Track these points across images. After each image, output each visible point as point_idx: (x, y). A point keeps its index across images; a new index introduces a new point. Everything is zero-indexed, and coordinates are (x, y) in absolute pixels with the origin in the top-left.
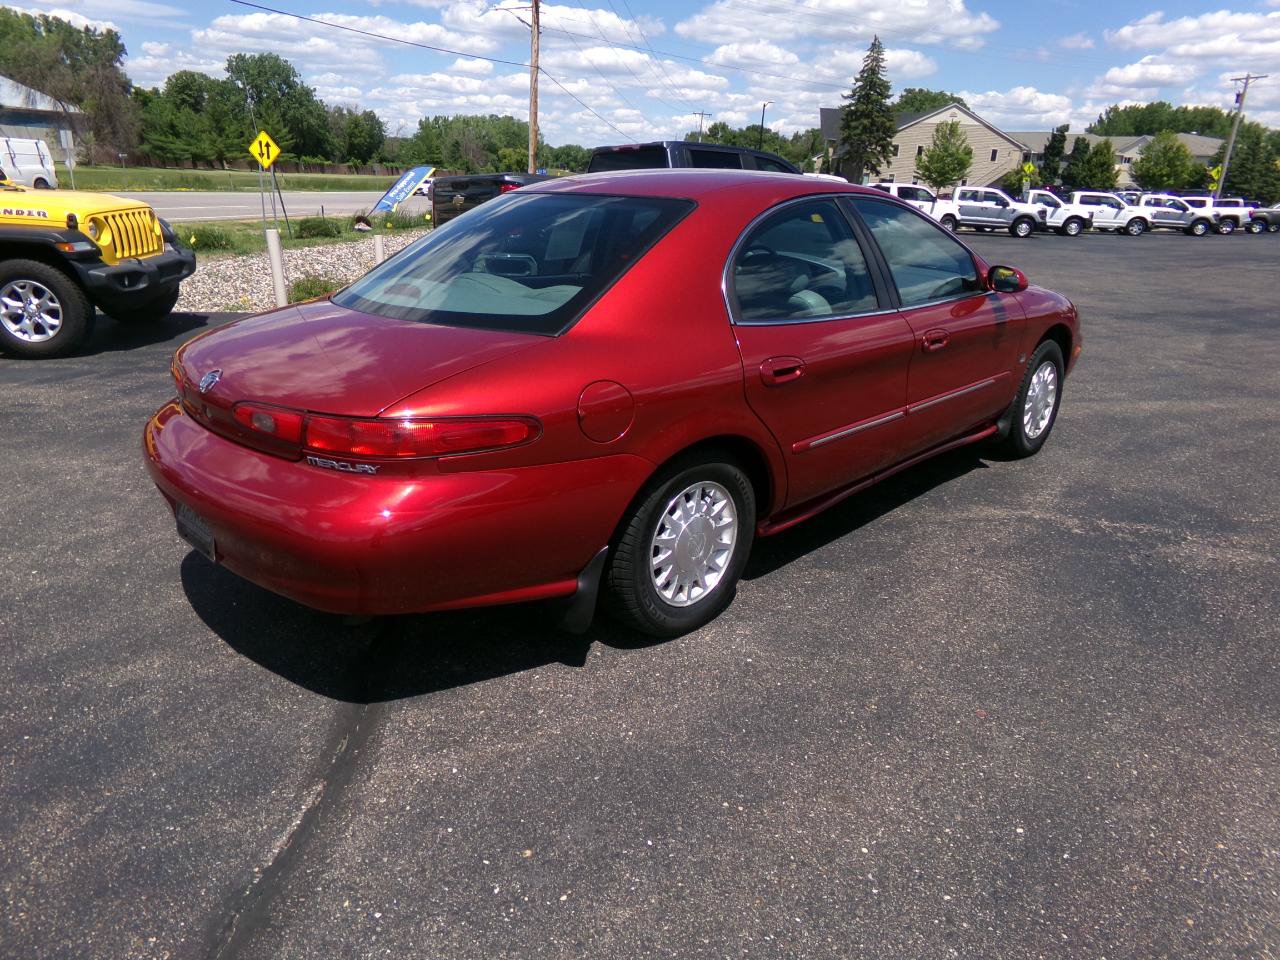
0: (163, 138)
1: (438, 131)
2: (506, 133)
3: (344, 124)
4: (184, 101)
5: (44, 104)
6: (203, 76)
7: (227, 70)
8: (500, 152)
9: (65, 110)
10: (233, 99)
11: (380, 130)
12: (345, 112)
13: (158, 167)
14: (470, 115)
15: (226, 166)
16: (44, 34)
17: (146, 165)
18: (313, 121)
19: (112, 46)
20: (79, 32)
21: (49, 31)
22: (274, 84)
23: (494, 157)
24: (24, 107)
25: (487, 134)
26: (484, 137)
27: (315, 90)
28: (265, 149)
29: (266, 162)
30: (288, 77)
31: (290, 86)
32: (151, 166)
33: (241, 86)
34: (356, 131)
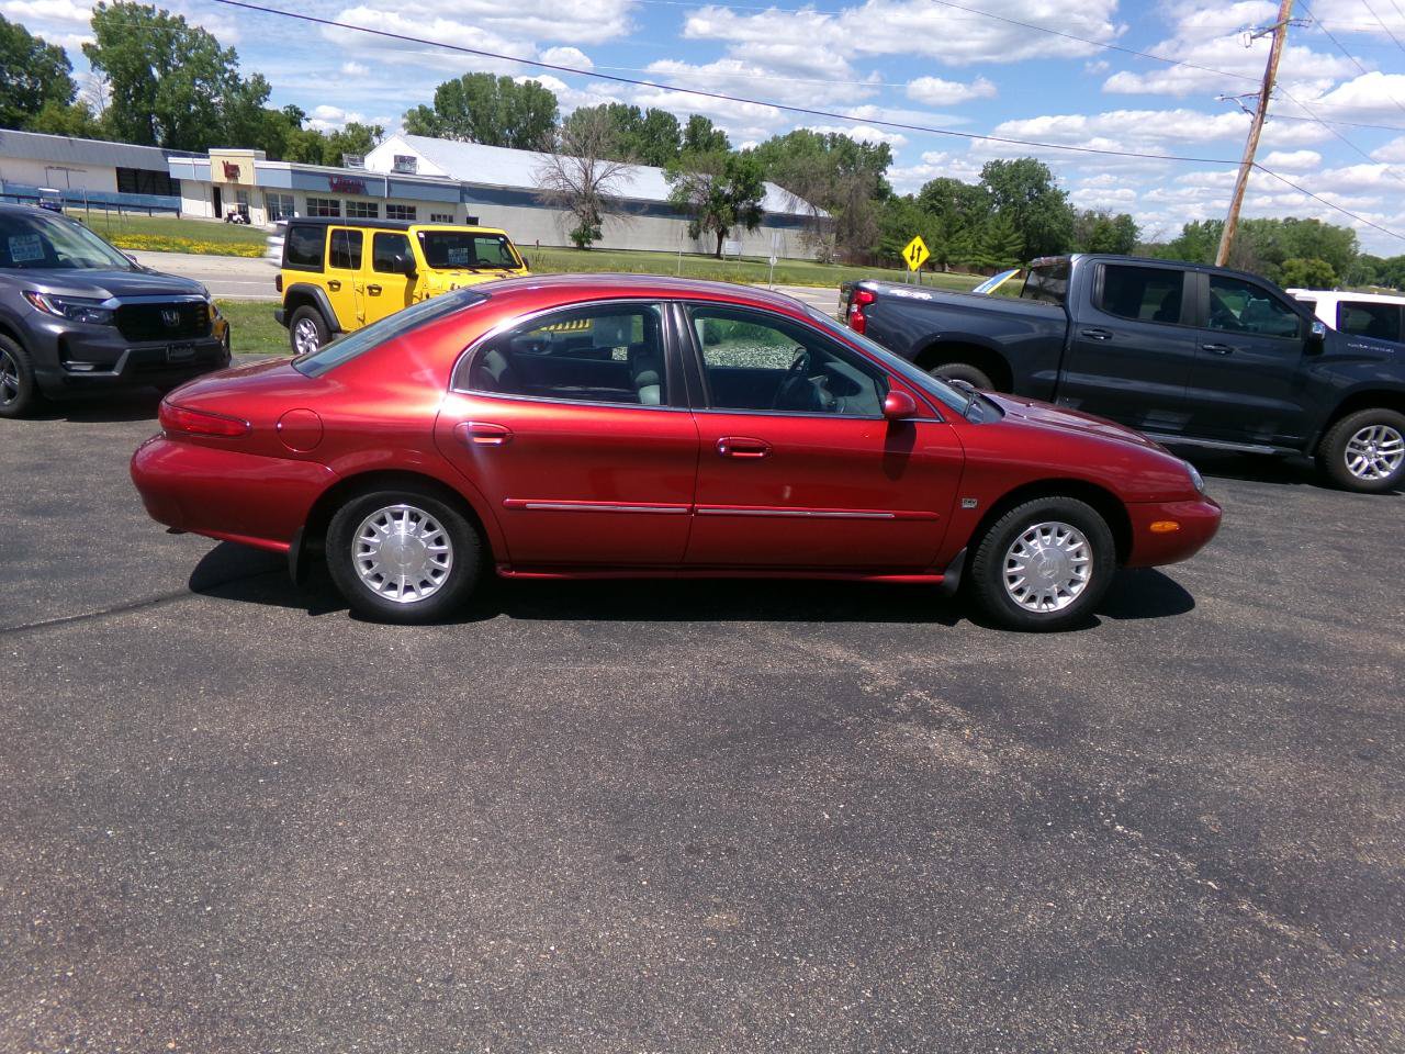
0: (893, 241)
1: (1206, 237)
2: (1301, 241)
3: (1090, 228)
4: (933, 206)
5: (802, 209)
6: (957, 182)
7: (982, 176)
8: (1285, 264)
9: (816, 214)
10: (980, 204)
11: (1132, 235)
12: (1096, 216)
13: (882, 267)
14: (1254, 219)
15: (947, 269)
16: (829, 149)
17: (873, 266)
18: (1055, 226)
19: (881, 157)
20: (858, 146)
21: (834, 146)
22: (1025, 188)
23: (1278, 269)
24: (786, 212)
25: (1274, 241)
26: (1269, 244)
27: (1068, 193)
28: (916, 252)
29: (914, 265)
30: (1041, 181)
31: (1041, 191)
32: (877, 266)
33: (990, 191)
34: (1102, 237)
